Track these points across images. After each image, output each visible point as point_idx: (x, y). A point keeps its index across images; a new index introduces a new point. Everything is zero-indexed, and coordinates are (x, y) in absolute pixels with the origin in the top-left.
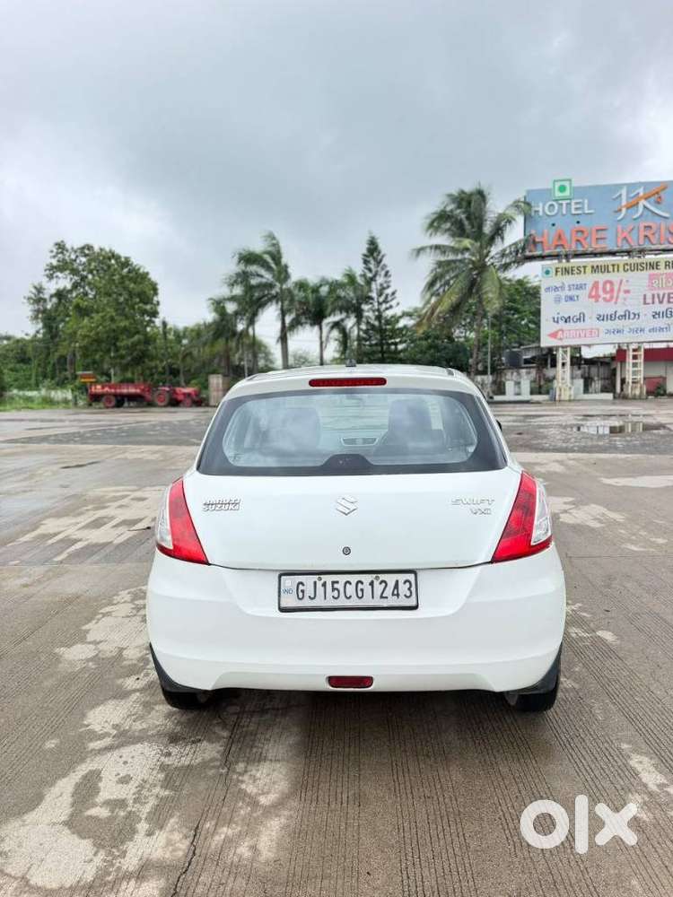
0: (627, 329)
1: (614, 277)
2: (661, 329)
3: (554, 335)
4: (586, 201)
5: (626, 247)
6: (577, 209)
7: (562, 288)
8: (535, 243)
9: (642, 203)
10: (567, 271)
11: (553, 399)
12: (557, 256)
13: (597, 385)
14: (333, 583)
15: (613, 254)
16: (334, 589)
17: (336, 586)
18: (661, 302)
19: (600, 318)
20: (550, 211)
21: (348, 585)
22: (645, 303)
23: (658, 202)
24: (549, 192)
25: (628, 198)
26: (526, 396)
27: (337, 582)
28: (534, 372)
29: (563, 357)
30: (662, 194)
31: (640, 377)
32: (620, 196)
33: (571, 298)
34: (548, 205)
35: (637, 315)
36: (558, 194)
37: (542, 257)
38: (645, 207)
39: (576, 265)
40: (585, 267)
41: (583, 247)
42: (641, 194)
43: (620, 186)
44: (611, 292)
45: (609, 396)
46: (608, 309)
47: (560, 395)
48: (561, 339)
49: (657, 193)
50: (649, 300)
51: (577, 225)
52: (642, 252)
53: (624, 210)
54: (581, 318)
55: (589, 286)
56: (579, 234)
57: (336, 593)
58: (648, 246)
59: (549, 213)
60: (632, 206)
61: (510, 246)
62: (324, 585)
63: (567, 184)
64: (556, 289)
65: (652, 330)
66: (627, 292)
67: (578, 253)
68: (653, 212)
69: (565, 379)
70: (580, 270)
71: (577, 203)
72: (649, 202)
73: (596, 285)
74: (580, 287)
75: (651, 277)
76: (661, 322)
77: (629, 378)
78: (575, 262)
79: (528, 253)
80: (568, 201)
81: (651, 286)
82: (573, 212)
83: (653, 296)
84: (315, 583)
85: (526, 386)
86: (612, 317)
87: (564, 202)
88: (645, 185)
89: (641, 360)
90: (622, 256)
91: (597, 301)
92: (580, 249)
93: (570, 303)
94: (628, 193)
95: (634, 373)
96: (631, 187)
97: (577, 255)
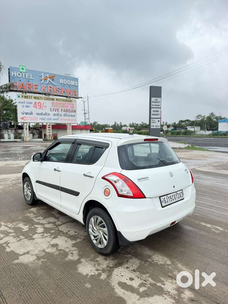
0: (46, 119)
1: (42, 101)
2: (56, 119)
3: (22, 118)
4: (31, 75)
5: (44, 92)
6: (28, 77)
7: (24, 102)
8: (14, 86)
9: (48, 79)
10: (26, 97)
11: (23, 140)
12: (22, 92)
13: (37, 136)
15: (40, 93)
18: (56, 111)
19: (38, 114)
20: (19, 75)
22: (51, 111)
23: (53, 80)
24: (18, 69)
25: (44, 77)
26: (13, 139)
28: (14, 131)
29: (26, 126)
30: (54, 78)
31: (51, 134)
32: (42, 75)
33: (28, 106)
34: (18, 73)
35: (49, 114)
36: (21, 70)
37: (16, 91)
38: (49, 81)
39: (29, 95)
40: (32, 97)
41: (31, 90)
42: (48, 76)
43: (42, 72)
44: (41, 106)
45: (41, 140)
46: (40, 111)
47: (26, 139)
48: (25, 120)
49: (52, 77)
50: (52, 110)
51: (28, 82)
52: (49, 94)
53: (43, 80)
54: (31, 113)
55: (33, 103)
56: (29, 85)
58: (50, 93)
59: (18, 76)
60: (46, 79)
61: (4, 85)
63: (24, 68)
64: (22, 103)
65: (53, 119)
66: (45, 106)
68: (52, 83)
69: (26, 134)
70: (30, 97)
71: (28, 75)
72: (50, 79)
73: (35, 103)
74: (31, 103)
75: (52, 103)
76: (56, 117)
77: (48, 134)
79: (12, 89)
80: (25, 74)
81: (52, 106)
82: (27, 77)
83: (53, 109)
85: (12, 136)
86: (41, 114)
87: (24, 74)
88: (49, 74)
89: (51, 128)
90: (43, 95)
91: (36, 108)
92: (30, 91)
93: (27, 108)
94: (44, 75)
95: (49, 132)
96: (45, 73)
97: (29, 92)
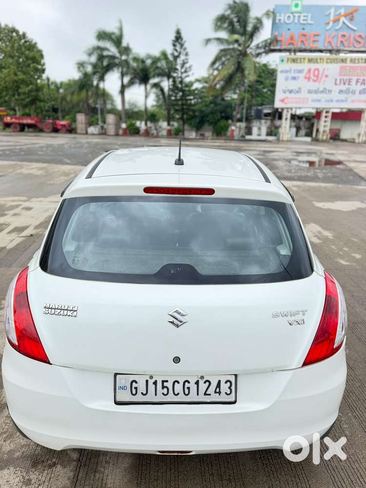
0: (323, 100)
1: (320, 66)
2: (342, 101)
3: (282, 101)
4: (310, 15)
5: (330, 48)
6: (304, 20)
7: (290, 71)
8: (277, 41)
9: (343, 19)
10: (294, 61)
11: (278, 140)
12: (289, 51)
13: (303, 132)
14: (163, 382)
15: (321, 51)
16: (163, 387)
17: (165, 384)
18: (344, 84)
19: (310, 92)
20: (288, 20)
21: (176, 383)
22: (336, 84)
23: (351, 19)
24: (288, 7)
25: (335, 15)
26: (263, 137)
27: (167, 381)
28: (269, 122)
29: (286, 115)
30: (355, 15)
31: (327, 129)
32: (330, 14)
33: (294, 78)
34: (287, 15)
35: (330, 91)
36: (294, 9)
37: (280, 51)
38: (344, 23)
39: (299, 57)
40: (304, 59)
41: (304, 45)
43: (330, 7)
44: (316, 76)
45: (309, 139)
46: (313, 86)
47: (282, 137)
48: (286, 103)
49: (352, 13)
50: (338, 82)
51: (303, 31)
52: (338, 51)
53: (331, 23)
54: (299, 91)
55: (306, 71)
56: (304, 37)
57: (165, 391)
58: (342, 48)
59: (287, 22)
60: (336, 21)
61: (262, 42)
62: (155, 383)
63: (299, 3)
64: (287, 72)
65: (337, 101)
66: (327, 76)
67: (301, 49)
69: (286, 128)
70: (301, 60)
71: (304, 16)
72: (346, 19)
73: (309, 71)
74: (300, 71)
75: (342, 68)
76: (343, 96)
77: (321, 129)
78: (299, 54)
79: (272, 47)
80: (299, 14)
81: (340, 74)
82: (302, 22)
83: (341, 80)
84: (147, 381)
85: (264, 130)
86: (316, 92)
87: (297, 15)
88: (346, 7)
89: (329, 119)
90: (326, 53)
91: (309, 81)
92: (303, 47)
93: (294, 81)
94: (336, 11)
95: (324, 126)
96: (337, 8)
97: (301, 51)
